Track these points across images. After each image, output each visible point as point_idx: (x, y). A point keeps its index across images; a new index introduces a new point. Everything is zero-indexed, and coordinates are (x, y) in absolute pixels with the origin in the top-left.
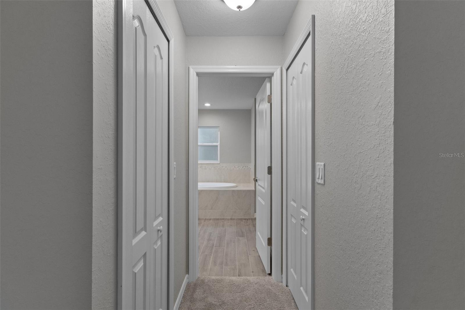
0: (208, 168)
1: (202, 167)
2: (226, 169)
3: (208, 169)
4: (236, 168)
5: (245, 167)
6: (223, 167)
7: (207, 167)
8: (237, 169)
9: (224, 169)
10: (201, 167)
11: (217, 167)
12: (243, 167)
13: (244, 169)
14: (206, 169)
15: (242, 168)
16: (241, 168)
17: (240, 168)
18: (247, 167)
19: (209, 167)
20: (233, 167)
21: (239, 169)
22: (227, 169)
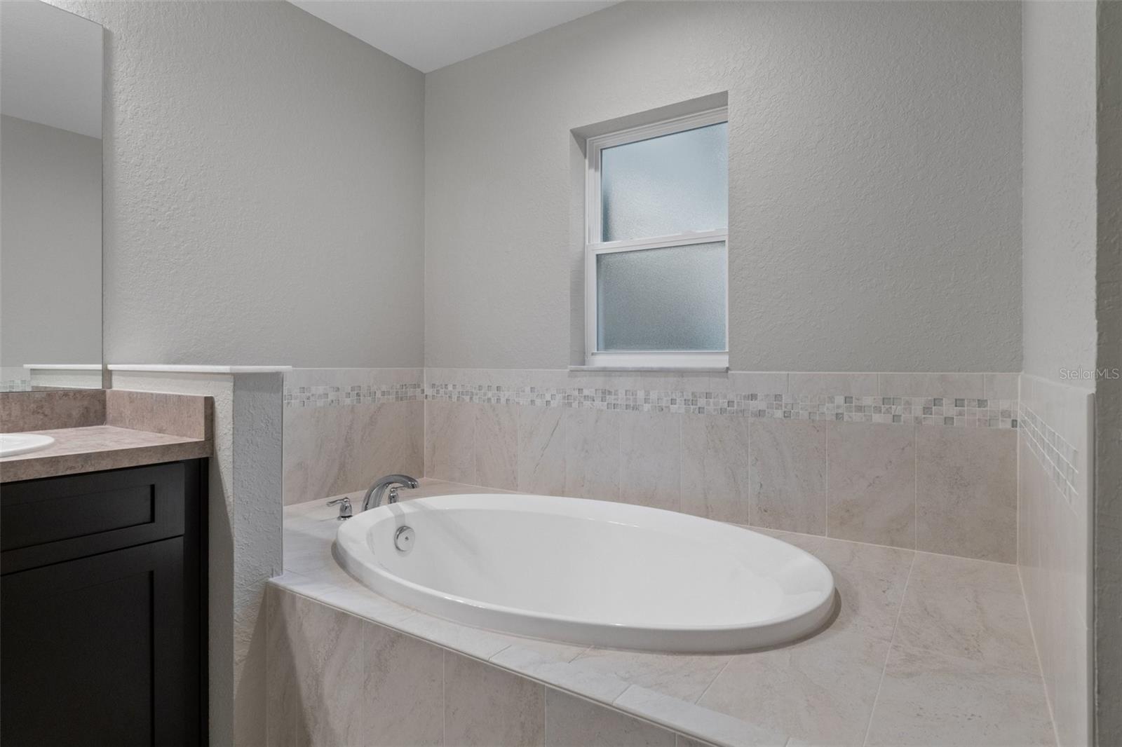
0: (646, 401)
1: (610, 393)
2: (779, 414)
3: (647, 407)
4: (860, 409)
5: (958, 403)
6: (753, 397)
7: (641, 395)
8: (877, 418)
9: (760, 413)
10: (604, 393)
11: (708, 395)
12: (937, 402)
13: (948, 420)
14: (635, 408)
15: (927, 410)
16: (917, 410)
17: (897, 409)
18: (981, 403)
19: (654, 396)
20: (840, 400)
21: (896, 418)
22: (787, 415)
